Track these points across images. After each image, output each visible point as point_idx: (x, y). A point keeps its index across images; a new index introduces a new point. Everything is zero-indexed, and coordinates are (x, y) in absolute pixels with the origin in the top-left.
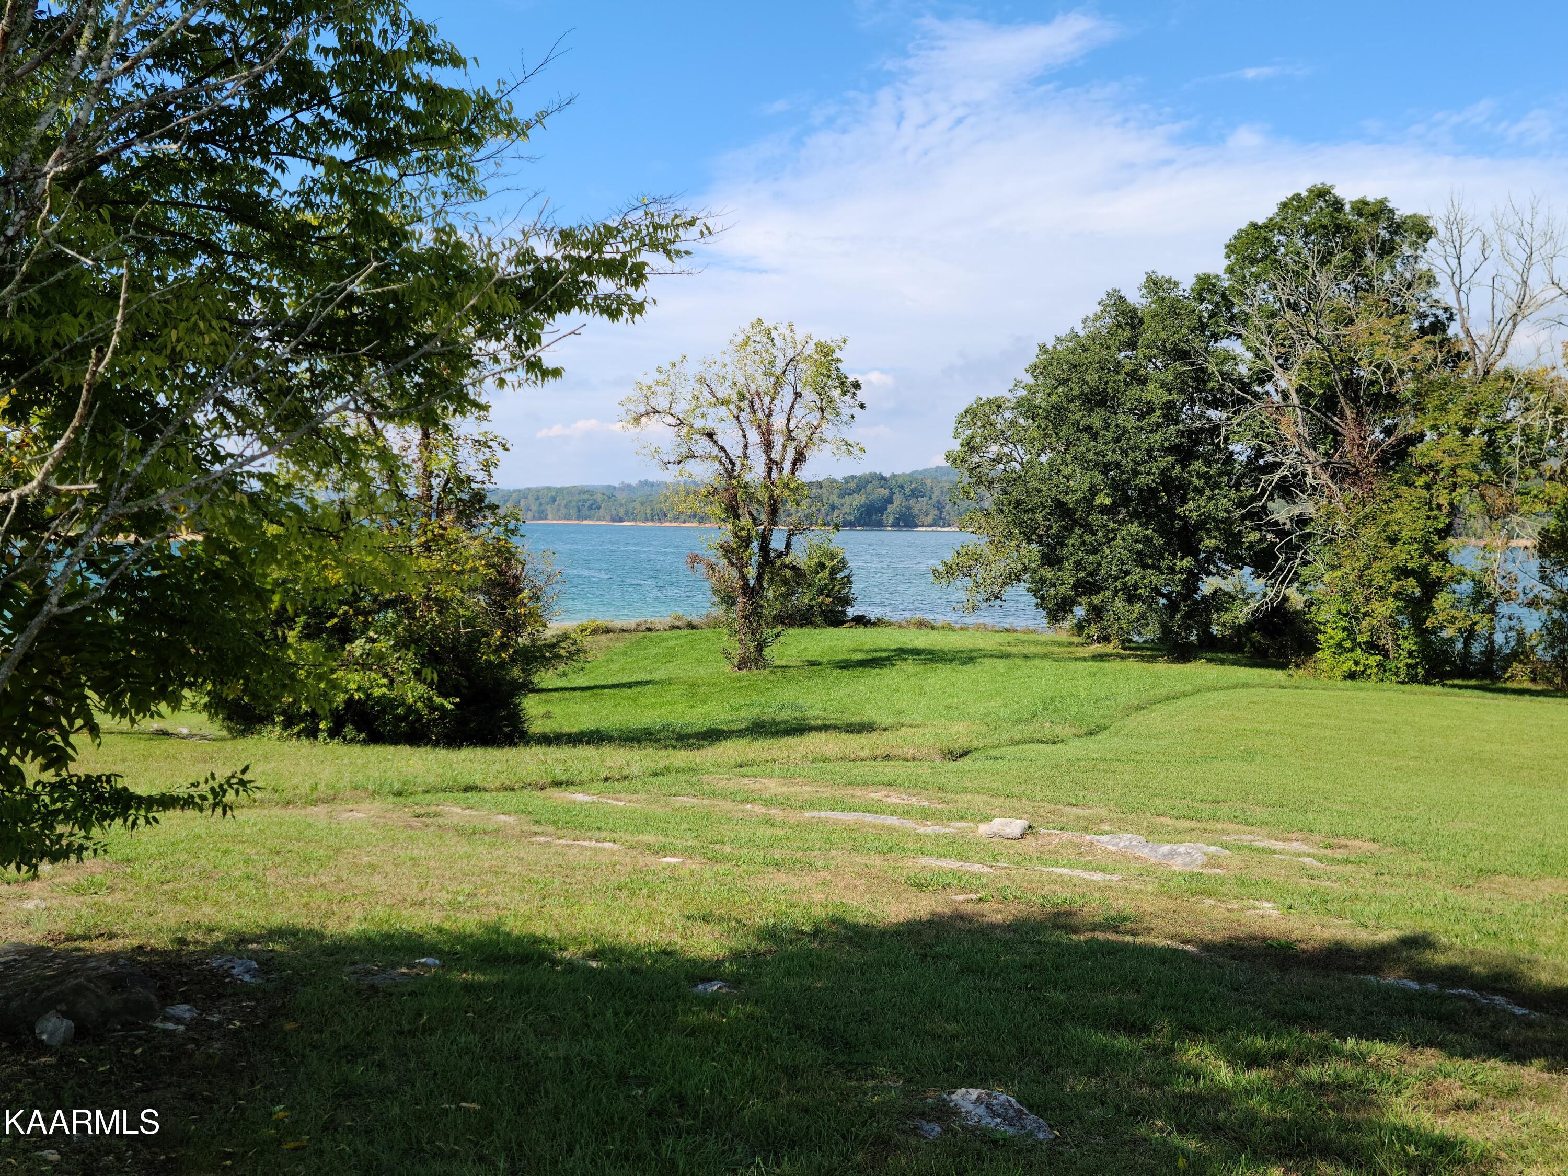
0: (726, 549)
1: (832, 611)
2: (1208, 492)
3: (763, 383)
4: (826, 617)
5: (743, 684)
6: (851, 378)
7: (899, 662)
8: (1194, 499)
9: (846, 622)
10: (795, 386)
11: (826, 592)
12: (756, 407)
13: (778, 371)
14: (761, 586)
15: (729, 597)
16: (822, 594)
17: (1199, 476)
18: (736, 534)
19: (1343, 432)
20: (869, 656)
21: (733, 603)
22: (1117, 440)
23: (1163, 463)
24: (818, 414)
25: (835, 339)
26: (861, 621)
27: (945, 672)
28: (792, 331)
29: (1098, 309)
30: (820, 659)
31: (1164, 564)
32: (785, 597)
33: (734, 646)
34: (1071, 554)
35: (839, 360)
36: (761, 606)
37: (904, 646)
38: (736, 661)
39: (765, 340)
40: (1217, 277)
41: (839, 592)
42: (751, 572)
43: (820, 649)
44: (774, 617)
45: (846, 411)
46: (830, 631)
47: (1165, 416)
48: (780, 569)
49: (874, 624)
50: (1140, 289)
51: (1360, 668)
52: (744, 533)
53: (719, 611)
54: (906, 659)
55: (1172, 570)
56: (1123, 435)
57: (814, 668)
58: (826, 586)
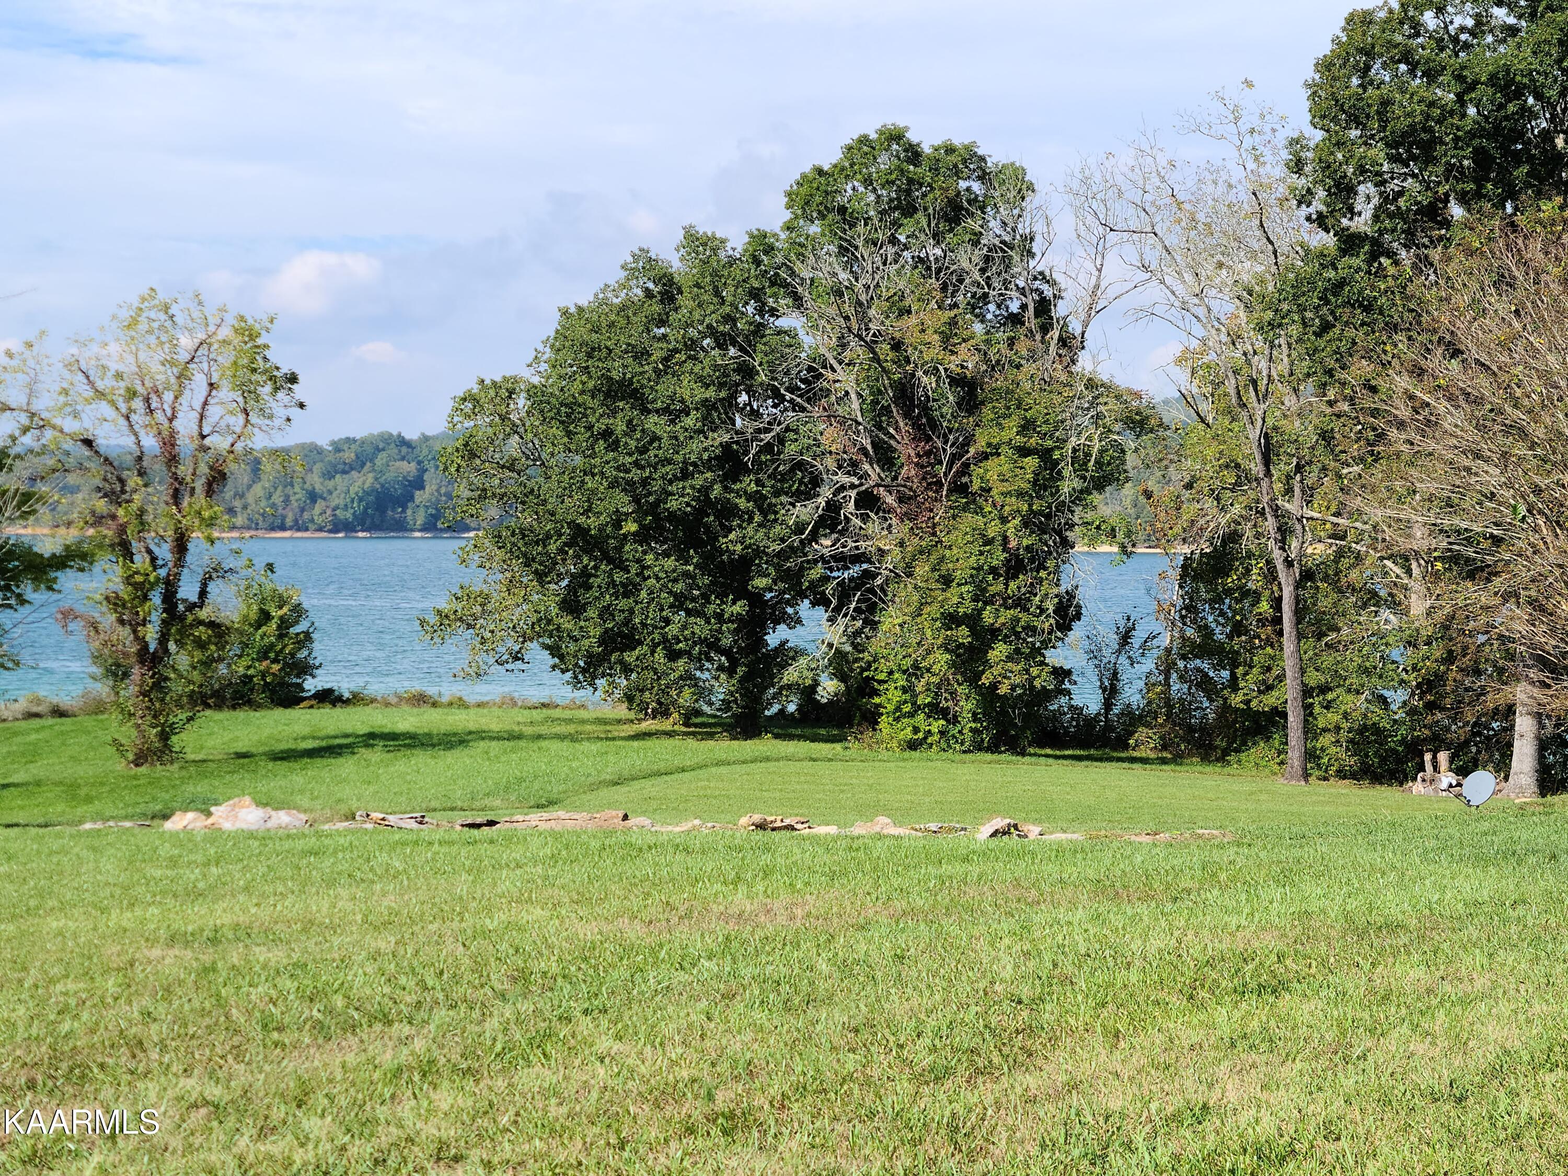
0: (114, 602)
1: (282, 684)
2: (757, 518)
3: (163, 375)
4: (273, 692)
5: (141, 782)
6: (285, 370)
7: (363, 750)
8: (740, 526)
9: (305, 699)
10: (209, 375)
11: (272, 655)
12: (153, 406)
13: (184, 356)
14: (166, 651)
15: (118, 665)
16: (266, 658)
17: (749, 497)
18: (128, 580)
19: (899, 447)
20: (324, 744)
21: (126, 675)
22: (643, 450)
23: (698, 481)
24: (241, 418)
25: (258, 317)
26: (327, 697)
27: (421, 759)
28: (200, 303)
29: (623, 274)
30: (254, 750)
31: (711, 609)
32: (208, 663)
33: (128, 734)
34: (596, 598)
35: (266, 346)
36: (167, 679)
37: (377, 730)
38: (131, 757)
39: (163, 317)
40: (775, 235)
41: (293, 655)
42: (151, 634)
43: (256, 738)
44: (191, 695)
45: (280, 412)
46: (279, 714)
47: (704, 419)
48: (191, 625)
49: (347, 702)
50: (678, 251)
51: (921, 735)
52: (139, 579)
53: (103, 689)
54: (373, 746)
55: (719, 617)
56: (651, 442)
57: (242, 761)
58: (272, 646)
